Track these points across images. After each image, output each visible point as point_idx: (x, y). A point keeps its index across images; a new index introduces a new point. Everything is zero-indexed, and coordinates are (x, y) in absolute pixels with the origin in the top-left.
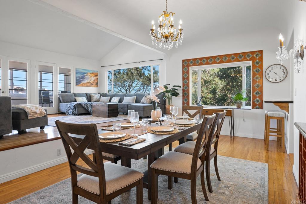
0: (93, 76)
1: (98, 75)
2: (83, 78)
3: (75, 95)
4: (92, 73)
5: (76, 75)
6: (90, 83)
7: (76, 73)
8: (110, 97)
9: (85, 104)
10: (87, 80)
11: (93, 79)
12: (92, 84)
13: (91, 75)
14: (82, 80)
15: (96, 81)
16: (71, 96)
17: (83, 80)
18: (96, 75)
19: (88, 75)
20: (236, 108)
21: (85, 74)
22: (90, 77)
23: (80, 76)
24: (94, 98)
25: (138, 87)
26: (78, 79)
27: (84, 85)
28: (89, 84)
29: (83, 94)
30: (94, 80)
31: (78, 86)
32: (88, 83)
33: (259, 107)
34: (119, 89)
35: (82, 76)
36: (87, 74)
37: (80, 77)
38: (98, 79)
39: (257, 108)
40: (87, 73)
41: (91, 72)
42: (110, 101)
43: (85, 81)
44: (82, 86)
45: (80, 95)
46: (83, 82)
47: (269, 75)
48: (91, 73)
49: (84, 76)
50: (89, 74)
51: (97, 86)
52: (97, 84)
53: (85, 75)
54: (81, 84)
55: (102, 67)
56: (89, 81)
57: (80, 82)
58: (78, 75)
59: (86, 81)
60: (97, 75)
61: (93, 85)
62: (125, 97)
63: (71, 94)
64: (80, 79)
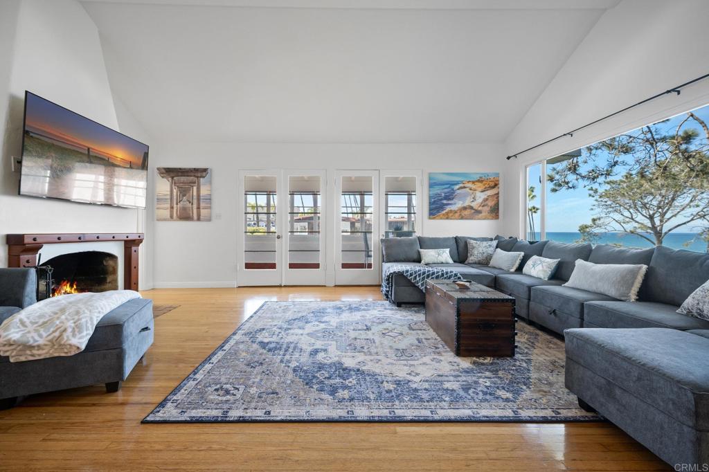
0: (480, 189)
1: (501, 185)
2: (450, 196)
3: (424, 243)
4: (480, 181)
5: (430, 191)
6: (471, 208)
7: (431, 186)
8: (523, 254)
9: (419, 275)
10: (461, 202)
11: (481, 197)
12: (479, 212)
13: (473, 186)
14: (445, 202)
15: (491, 203)
16: (411, 244)
17: (450, 202)
18: (493, 184)
19: (465, 187)
21: (456, 184)
22: (471, 192)
23: (439, 192)
24: (476, 253)
25: (698, 206)
26: (435, 201)
27: (450, 215)
28: (467, 212)
29: (446, 240)
30: (486, 200)
31: (434, 218)
32: (465, 208)
34: (627, 213)
35: (446, 190)
36: (462, 185)
37: (439, 195)
38: (500, 195)
40: (462, 182)
41: (476, 177)
42: (520, 270)
43: (455, 204)
44: (447, 218)
45: (436, 244)
46: (448, 208)
48: (473, 182)
49: (453, 191)
50: (470, 185)
51: (497, 217)
52: (495, 212)
53: (457, 187)
54: (444, 212)
55: (509, 158)
56: (467, 203)
57: (442, 207)
58: (437, 190)
59: (457, 205)
60: (496, 185)
61: (480, 215)
62: (579, 262)
63: (411, 240)
64: (441, 200)
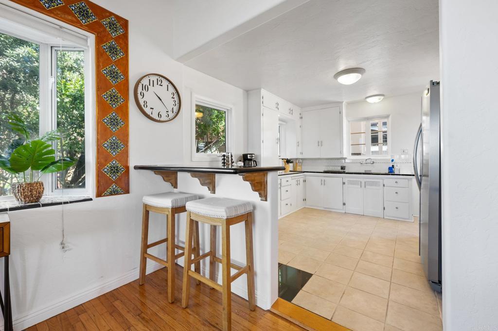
20: (17, 204)
33: (119, 190)
39: (114, 193)
47: (144, 99)
